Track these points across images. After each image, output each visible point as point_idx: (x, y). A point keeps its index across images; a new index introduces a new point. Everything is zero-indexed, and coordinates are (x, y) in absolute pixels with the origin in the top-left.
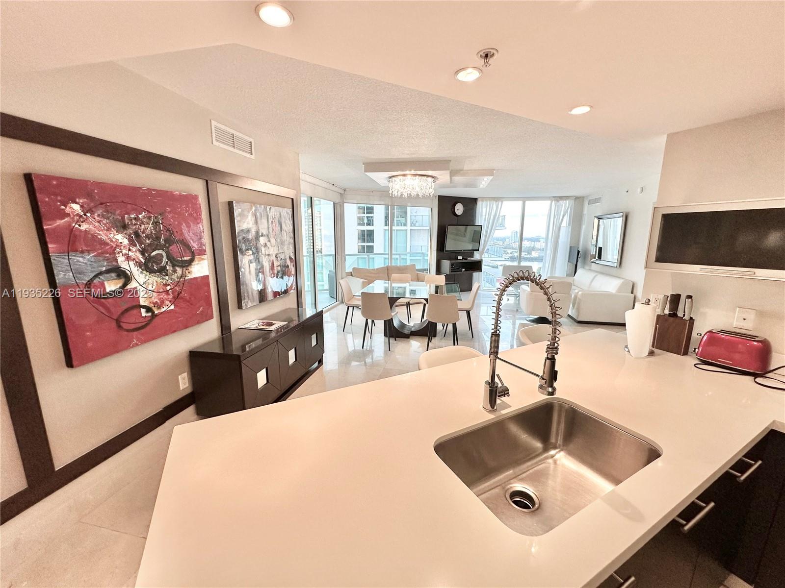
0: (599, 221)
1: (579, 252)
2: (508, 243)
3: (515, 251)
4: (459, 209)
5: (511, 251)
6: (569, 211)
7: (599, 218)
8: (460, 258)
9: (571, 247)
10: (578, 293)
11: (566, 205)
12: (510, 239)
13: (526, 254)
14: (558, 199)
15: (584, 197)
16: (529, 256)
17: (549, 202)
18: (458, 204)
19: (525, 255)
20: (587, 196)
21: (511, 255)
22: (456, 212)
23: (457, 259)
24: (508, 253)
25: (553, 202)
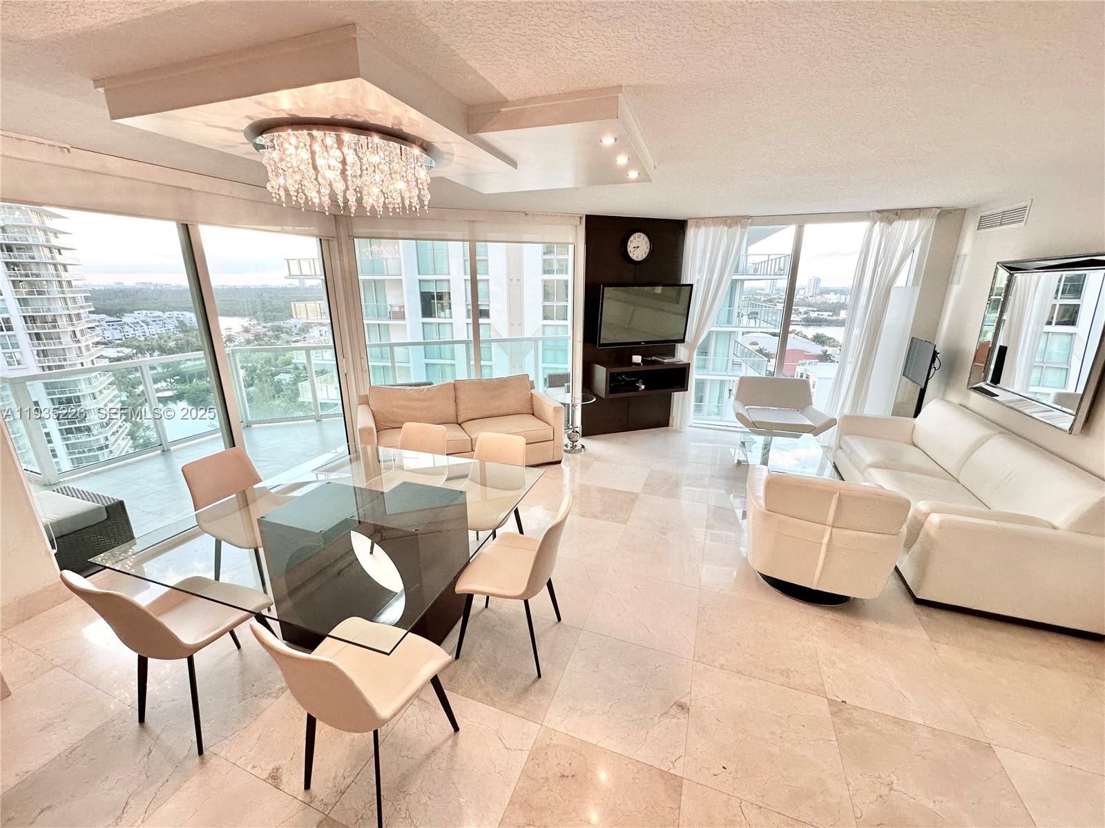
0: (1012, 275)
1: (935, 353)
2: (803, 297)
3: (811, 309)
4: (639, 247)
5: (805, 309)
6: (917, 249)
7: (1011, 269)
8: (637, 359)
9: (913, 340)
10: (927, 515)
11: (911, 231)
12: (807, 290)
13: (831, 314)
14: (892, 216)
15: (965, 210)
16: (834, 318)
17: (864, 225)
18: (636, 235)
19: (829, 316)
20: (977, 207)
21: (805, 316)
22: (631, 255)
23: (631, 363)
24: (800, 313)
25: (878, 223)
